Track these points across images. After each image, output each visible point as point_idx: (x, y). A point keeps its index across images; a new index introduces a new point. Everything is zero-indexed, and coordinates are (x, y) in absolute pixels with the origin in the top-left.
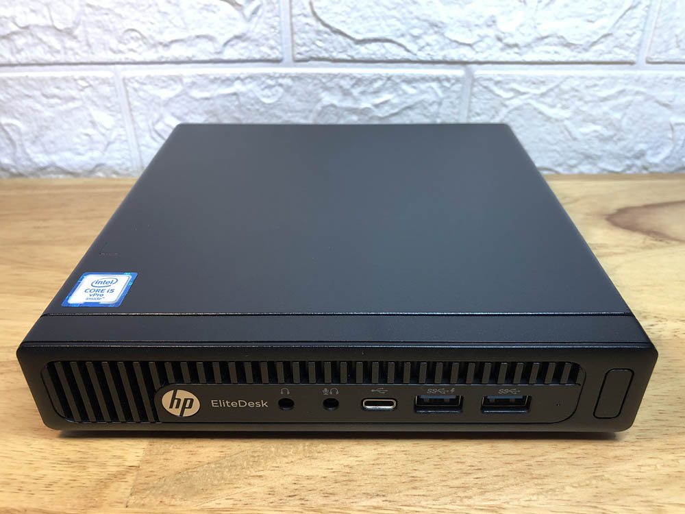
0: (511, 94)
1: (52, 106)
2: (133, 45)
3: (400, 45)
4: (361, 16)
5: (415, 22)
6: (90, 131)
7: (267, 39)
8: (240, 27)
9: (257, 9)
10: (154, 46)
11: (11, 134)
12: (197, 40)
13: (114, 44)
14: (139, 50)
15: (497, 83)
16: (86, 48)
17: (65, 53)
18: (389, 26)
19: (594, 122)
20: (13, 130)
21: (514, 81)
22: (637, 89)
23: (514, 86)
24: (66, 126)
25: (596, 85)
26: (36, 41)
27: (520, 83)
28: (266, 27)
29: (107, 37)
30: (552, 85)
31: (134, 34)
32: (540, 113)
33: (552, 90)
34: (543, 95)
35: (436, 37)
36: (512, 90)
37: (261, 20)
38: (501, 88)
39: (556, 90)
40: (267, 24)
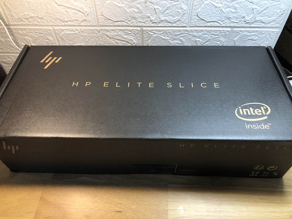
0: (153, 33)
1: (37, 35)
2: (58, 21)
3: (126, 22)
4: (115, 16)
5: (129, 17)
6: (47, 41)
7: (91, 21)
8: (85, 18)
9: (88, 14)
10: (64, 22)
11: (28, 41)
12: (74, 21)
13: (54, 21)
14: (60, 23)
15: (149, 31)
16: (47, 22)
17: (42, 23)
18: (122, 18)
19: (176, 40)
20: (28, 40)
21: (154, 30)
22: (186, 33)
23: (154, 31)
24: (41, 39)
25: (175, 32)
26: (35, 20)
27: (155, 31)
28: (90, 18)
29: (52, 20)
30: (164, 32)
31: (58, 19)
32: (162, 38)
33: (164, 33)
34: (162, 34)
35: (134, 20)
36: (153, 32)
37: (89, 16)
38: (151, 32)
39: (165, 33)
40: (91, 17)
